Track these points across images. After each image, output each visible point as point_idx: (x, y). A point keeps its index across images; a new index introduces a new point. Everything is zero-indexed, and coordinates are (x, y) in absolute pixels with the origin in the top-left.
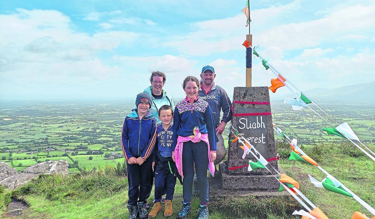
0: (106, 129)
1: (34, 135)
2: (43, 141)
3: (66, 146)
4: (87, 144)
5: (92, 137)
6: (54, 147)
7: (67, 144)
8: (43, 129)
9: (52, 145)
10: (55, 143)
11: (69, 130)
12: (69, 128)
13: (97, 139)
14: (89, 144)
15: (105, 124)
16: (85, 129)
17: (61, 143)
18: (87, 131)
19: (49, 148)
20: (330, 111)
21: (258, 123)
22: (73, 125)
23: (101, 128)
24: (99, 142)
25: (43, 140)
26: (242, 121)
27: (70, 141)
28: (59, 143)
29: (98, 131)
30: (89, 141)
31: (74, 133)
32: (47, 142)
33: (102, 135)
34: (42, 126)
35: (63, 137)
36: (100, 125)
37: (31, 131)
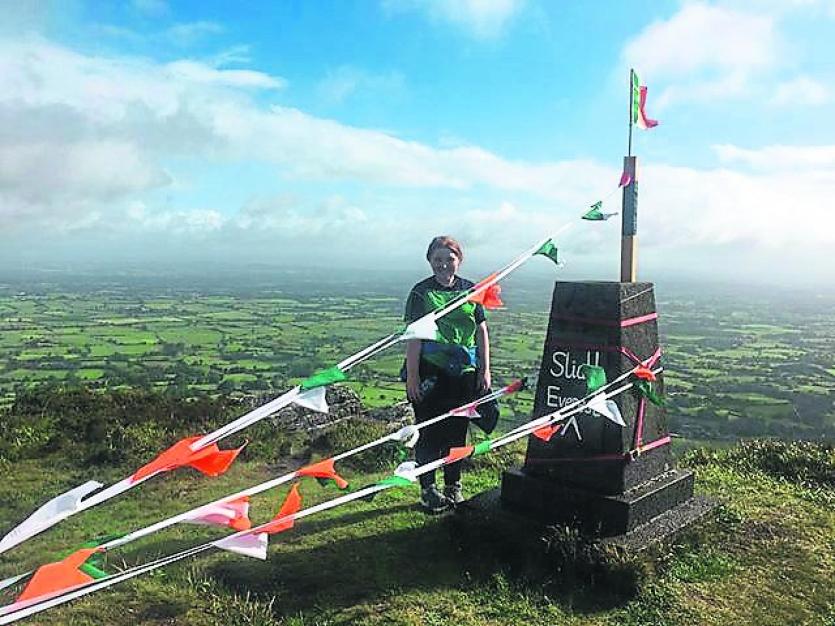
26: (557, 357)
37: (508, 343)
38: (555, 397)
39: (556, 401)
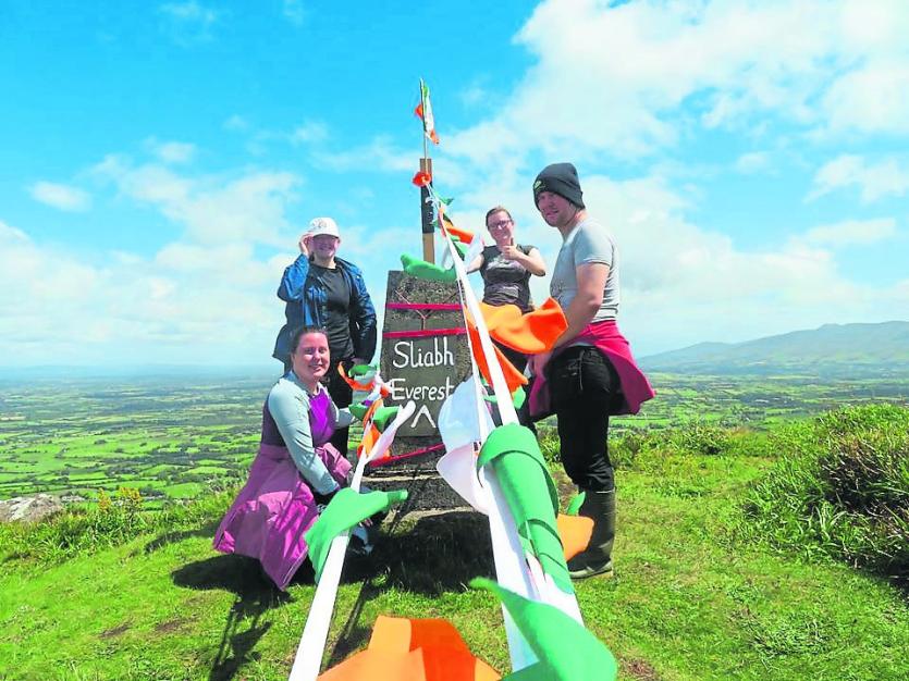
0: (212, 446)
1: (34, 463)
2: (57, 478)
3: (111, 490)
4: (165, 483)
5: (176, 467)
6: (82, 491)
7: (113, 485)
8: (57, 450)
9: (78, 487)
10: (85, 482)
11: (120, 451)
12: (121, 446)
13: (190, 471)
14: (168, 485)
15: (208, 433)
16: (159, 448)
17: (100, 481)
18: (166, 453)
19: (69, 494)
20: (736, 393)
21: (437, 353)
22: (130, 437)
23: (198, 443)
24: (194, 480)
25: (57, 475)
26: (400, 348)
27: (123, 476)
28: (95, 482)
29: (191, 451)
30: (169, 477)
31: (133, 457)
32: (67, 480)
33: (201, 462)
34: (55, 441)
35: (106, 467)
36: (197, 437)
37: (29, 455)
38: (402, 389)
39: (404, 394)
